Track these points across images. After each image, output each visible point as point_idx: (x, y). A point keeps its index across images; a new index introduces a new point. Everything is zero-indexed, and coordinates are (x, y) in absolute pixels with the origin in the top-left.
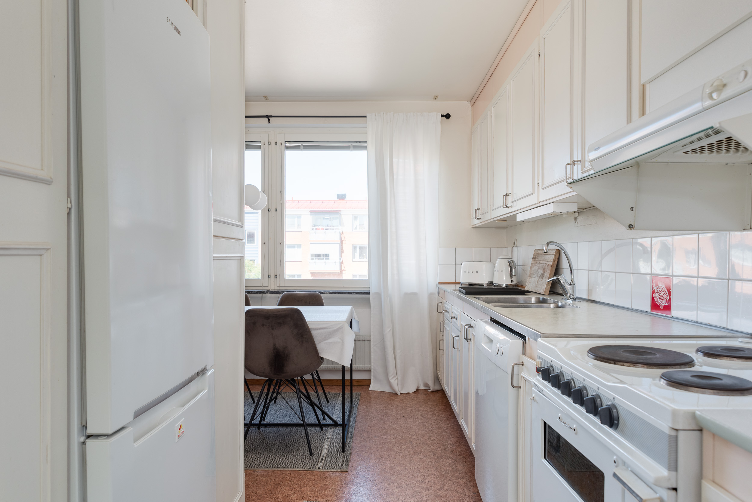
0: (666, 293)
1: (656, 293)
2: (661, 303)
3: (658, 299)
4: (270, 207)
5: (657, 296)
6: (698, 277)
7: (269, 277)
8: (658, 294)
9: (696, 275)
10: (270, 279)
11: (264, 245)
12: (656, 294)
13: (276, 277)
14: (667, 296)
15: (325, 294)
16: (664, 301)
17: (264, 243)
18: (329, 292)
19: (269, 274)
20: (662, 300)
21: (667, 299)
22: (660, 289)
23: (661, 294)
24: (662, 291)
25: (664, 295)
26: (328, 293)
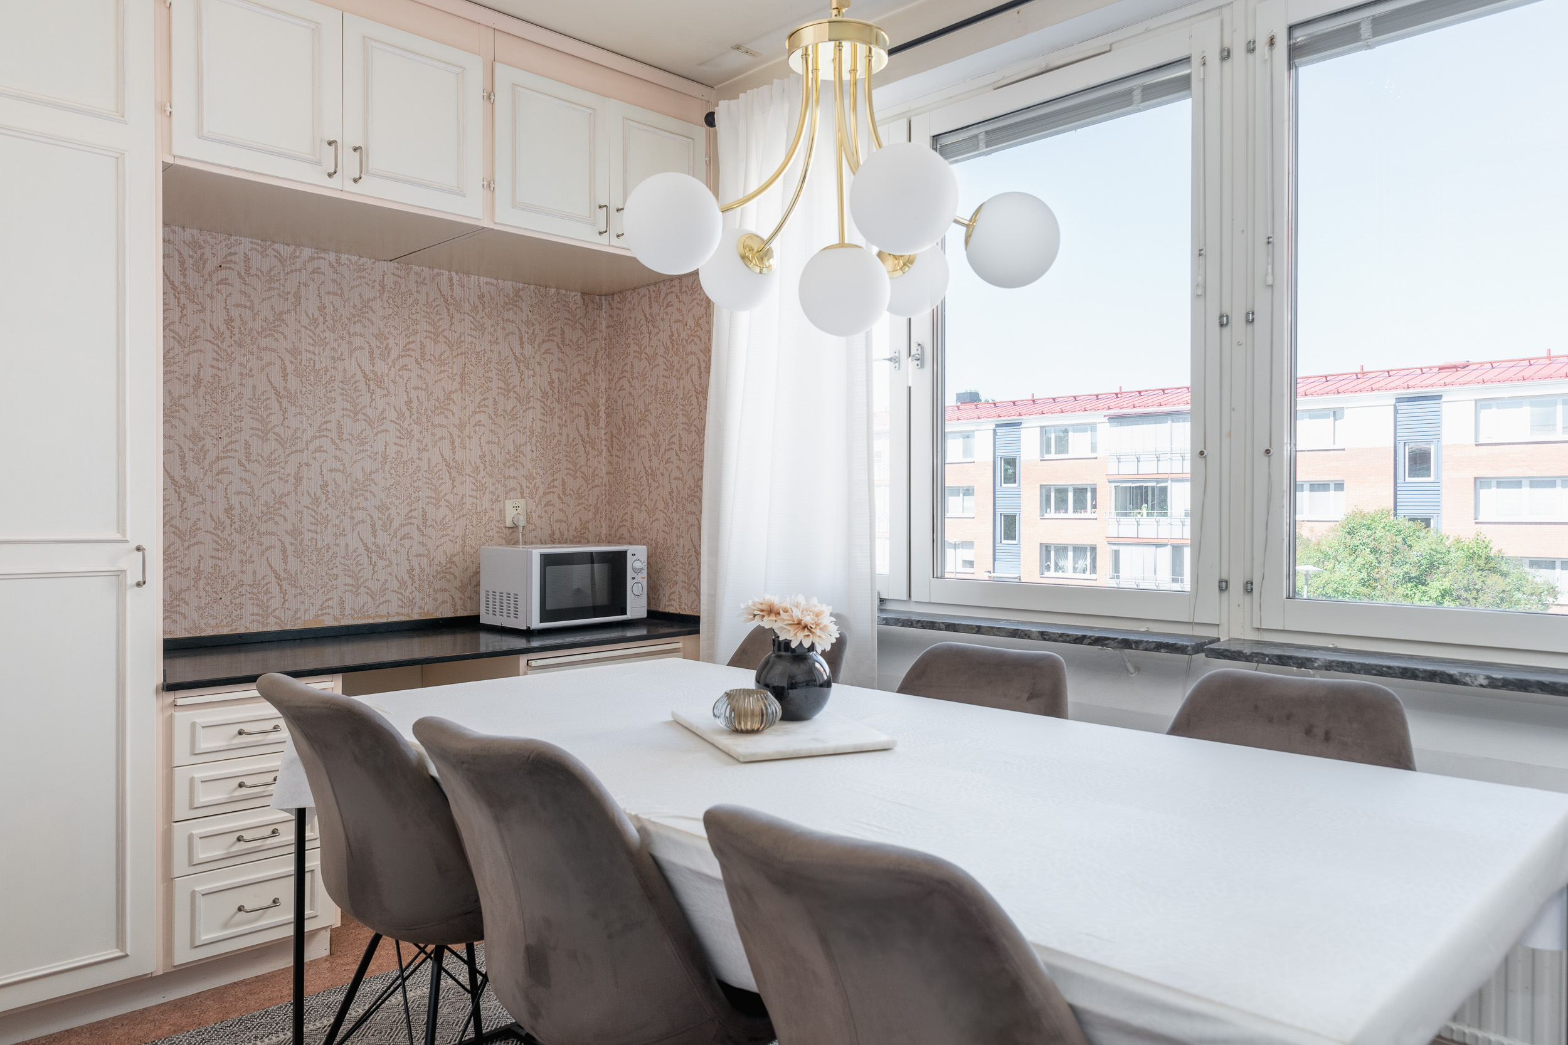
4: (1226, 310)
7: (1224, 586)
10: (1225, 595)
11: (1201, 462)
13: (1248, 587)
15: (1465, 684)
17: (1202, 453)
18: (1488, 677)
19: (1224, 577)
26: (1485, 682)
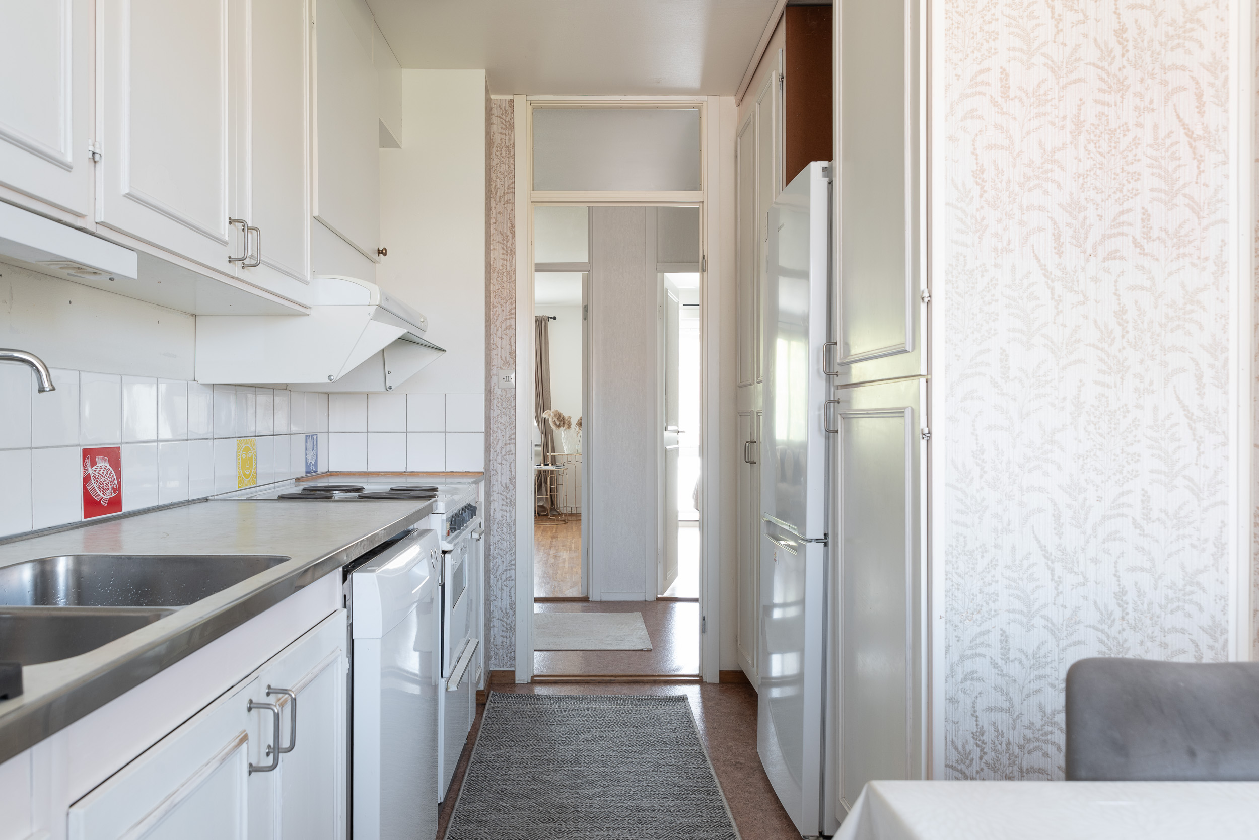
0: (112, 475)
1: (92, 479)
2: (103, 496)
3: (97, 490)
5: (95, 485)
6: (158, 441)
8: (97, 481)
9: (155, 438)
12: (93, 481)
14: (114, 480)
16: (109, 491)
20: (104, 490)
21: (115, 486)
22: (100, 471)
23: (102, 480)
24: (105, 473)
25: (109, 479)
